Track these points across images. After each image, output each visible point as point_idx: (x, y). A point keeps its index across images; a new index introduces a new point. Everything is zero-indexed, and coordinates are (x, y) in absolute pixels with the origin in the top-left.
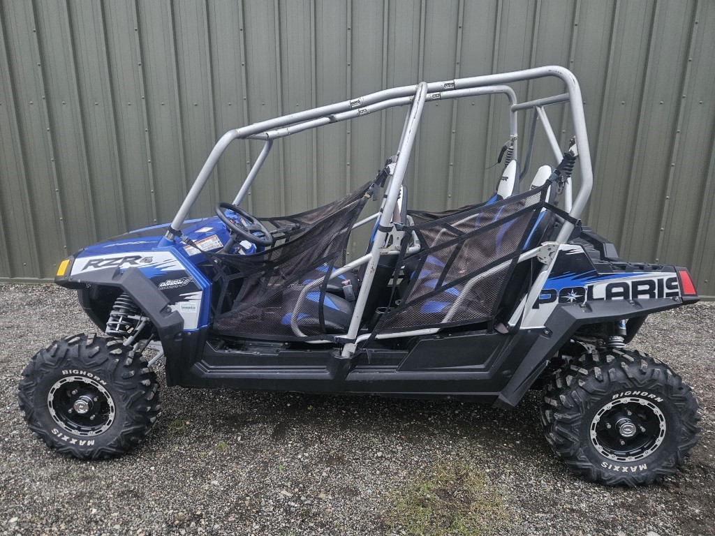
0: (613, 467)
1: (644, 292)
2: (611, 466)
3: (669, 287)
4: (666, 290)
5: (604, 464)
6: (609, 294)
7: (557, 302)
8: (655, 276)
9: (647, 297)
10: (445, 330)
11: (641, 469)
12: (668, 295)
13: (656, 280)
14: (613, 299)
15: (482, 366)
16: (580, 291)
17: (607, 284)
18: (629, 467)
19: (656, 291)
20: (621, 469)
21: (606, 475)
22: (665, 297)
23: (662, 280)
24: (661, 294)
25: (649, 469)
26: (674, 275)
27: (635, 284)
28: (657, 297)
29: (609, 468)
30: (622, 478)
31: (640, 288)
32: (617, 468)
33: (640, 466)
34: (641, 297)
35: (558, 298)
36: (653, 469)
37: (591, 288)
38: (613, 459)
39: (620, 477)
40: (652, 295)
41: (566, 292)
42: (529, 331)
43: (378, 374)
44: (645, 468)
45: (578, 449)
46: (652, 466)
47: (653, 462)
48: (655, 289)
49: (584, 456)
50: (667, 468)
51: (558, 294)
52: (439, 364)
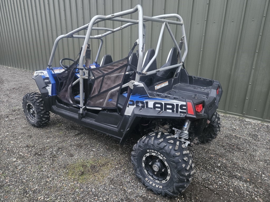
0: (149, 182)
1: (169, 109)
2: (149, 181)
3: (181, 109)
4: (180, 110)
5: (147, 179)
6: (155, 107)
7: (135, 106)
8: (175, 102)
9: (171, 111)
10: (104, 110)
11: (160, 188)
12: (181, 112)
13: (175, 104)
14: (156, 109)
15: (116, 126)
16: (142, 103)
17: (154, 102)
18: (156, 184)
19: (175, 109)
20: (152, 184)
21: (147, 184)
22: (179, 113)
23: (178, 105)
24: (177, 111)
25: (163, 189)
26: (184, 103)
27: (166, 104)
28: (175, 112)
29: (148, 181)
30: (151, 188)
31: (168, 106)
32: (151, 183)
33: (160, 186)
34: (168, 111)
35: (135, 104)
36: (164, 189)
37: (147, 103)
38: (151, 178)
39: (151, 187)
40: (173, 111)
41: (137, 102)
42: (127, 116)
43: (89, 121)
44: (161, 188)
45: (137, 169)
46: (164, 188)
47: (165, 186)
48: (174, 108)
49: (139, 172)
50: (170, 191)
51: (135, 103)
52: (105, 122)
